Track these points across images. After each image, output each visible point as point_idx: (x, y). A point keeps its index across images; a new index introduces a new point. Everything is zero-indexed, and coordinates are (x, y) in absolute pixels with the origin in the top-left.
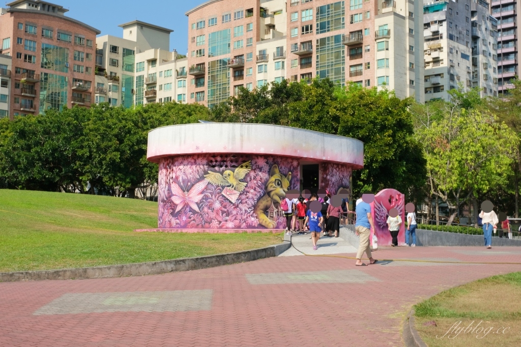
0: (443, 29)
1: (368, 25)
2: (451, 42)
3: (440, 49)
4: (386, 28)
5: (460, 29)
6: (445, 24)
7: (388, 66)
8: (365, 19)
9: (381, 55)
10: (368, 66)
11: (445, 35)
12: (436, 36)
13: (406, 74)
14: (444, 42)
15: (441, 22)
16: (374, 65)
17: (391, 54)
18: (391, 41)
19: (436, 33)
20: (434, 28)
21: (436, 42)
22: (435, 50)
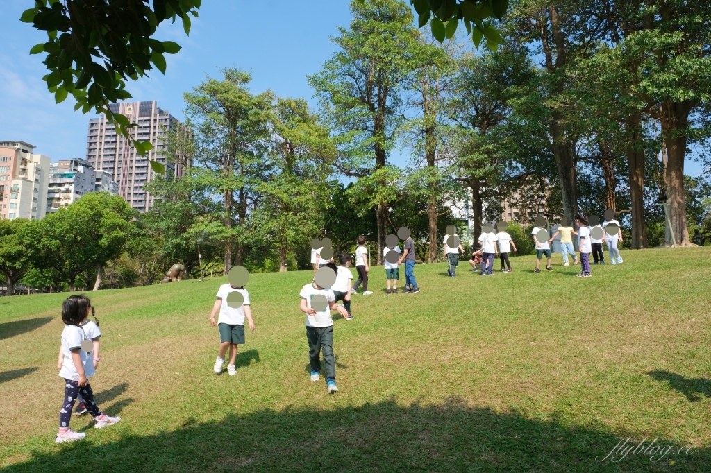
0: (72, 188)
1: (8, 183)
2: (77, 195)
3: (69, 198)
4: (18, 186)
5: (86, 188)
6: (73, 185)
7: (16, 208)
8: (7, 179)
9: (13, 201)
10: (5, 206)
11: (72, 191)
12: (68, 191)
13: (29, 213)
14: (72, 195)
15: (70, 184)
16: (8, 206)
17: (18, 201)
18: (19, 195)
19: (68, 189)
20: (67, 186)
21: (67, 194)
22: (66, 199)
